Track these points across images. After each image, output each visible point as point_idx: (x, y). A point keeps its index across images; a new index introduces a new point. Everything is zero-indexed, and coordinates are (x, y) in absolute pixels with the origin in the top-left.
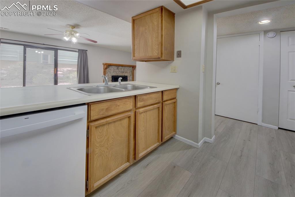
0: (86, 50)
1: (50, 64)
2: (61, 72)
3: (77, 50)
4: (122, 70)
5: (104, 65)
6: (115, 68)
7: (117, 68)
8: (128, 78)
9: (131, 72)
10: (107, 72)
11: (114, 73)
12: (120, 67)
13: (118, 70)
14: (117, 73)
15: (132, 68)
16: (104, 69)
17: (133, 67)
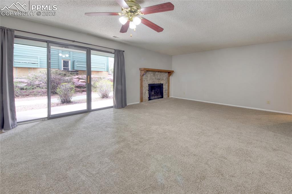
0: (123, 50)
1: (71, 71)
2: (83, 79)
3: (113, 51)
4: (158, 77)
5: (141, 70)
6: (152, 75)
7: (154, 74)
8: (164, 87)
9: (167, 78)
10: (144, 79)
11: (151, 80)
12: (157, 73)
13: (154, 77)
14: (154, 80)
15: (167, 73)
16: (141, 75)
17: (169, 73)
